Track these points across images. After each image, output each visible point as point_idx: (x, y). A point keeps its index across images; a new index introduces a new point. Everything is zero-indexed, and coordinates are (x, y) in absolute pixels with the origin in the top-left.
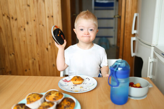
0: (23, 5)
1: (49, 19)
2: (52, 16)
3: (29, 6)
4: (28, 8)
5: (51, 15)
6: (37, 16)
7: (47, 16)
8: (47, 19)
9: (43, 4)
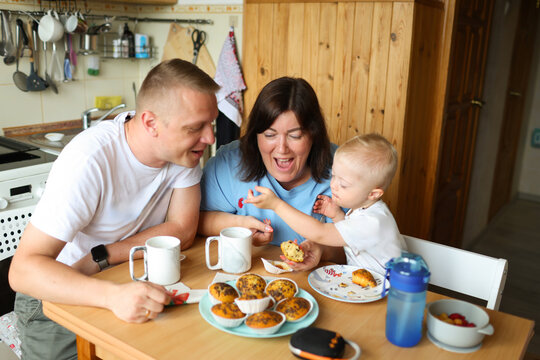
0: (318, 75)
1: (373, 117)
2: (383, 112)
3: (331, 78)
4: (329, 82)
5: (381, 107)
6: (345, 105)
7: (369, 108)
8: (369, 116)
9: (365, 76)
